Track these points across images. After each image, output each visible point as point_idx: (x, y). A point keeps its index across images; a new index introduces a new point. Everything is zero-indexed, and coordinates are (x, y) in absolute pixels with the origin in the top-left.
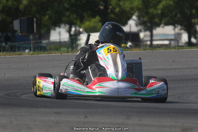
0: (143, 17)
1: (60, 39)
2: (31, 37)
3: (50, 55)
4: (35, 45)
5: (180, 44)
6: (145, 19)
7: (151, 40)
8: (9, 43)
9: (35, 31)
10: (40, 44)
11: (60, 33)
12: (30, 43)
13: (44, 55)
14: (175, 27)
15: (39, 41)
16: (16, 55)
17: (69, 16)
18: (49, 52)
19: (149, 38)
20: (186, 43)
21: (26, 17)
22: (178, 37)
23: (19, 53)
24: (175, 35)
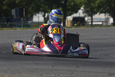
0: (87, 8)
1: (39, 21)
2: (22, 19)
3: (33, 30)
4: (24, 24)
5: (109, 24)
6: (88, 9)
7: (92, 22)
8: (9, 23)
9: (24, 16)
10: (27, 24)
11: (38, 17)
12: (21, 23)
13: (29, 30)
14: (106, 14)
15: (27, 22)
16: (13, 30)
17: (44, 7)
18: (32, 28)
19: (90, 21)
20: (112, 24)
21: (19, 8)
22: (107, 20)
23: (15, 28)
24: (105, 19)
